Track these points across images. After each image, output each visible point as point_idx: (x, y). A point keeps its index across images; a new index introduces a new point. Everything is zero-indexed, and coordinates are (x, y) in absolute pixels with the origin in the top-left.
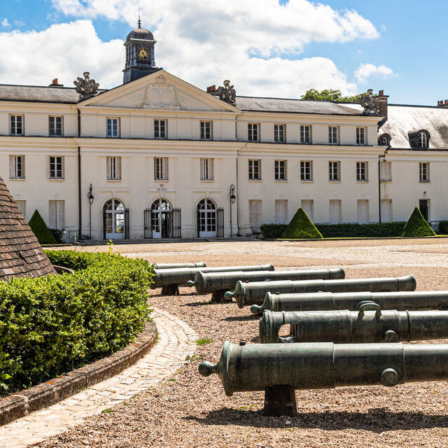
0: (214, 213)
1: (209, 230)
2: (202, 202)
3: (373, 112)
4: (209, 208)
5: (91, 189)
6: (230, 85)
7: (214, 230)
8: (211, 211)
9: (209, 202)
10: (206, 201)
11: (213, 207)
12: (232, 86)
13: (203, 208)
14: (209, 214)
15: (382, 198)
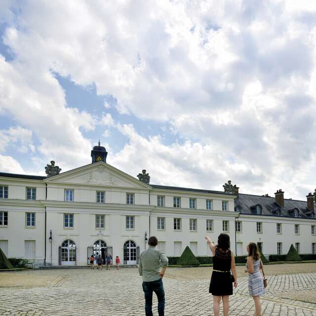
0: (135, 249)
1: (132, 259)
2: (128, 242)
3: (231, 193)
4: (131, 246)
5: (51, 233)
6: (146, 173)
7: (135, 259)
8: (133, 248)
9: (132, 242)
10: (130, 242)
11: (135, 246)
12: (148, 174)
13: (128, 246)
14: (132, 250)
15: (237, 241)
